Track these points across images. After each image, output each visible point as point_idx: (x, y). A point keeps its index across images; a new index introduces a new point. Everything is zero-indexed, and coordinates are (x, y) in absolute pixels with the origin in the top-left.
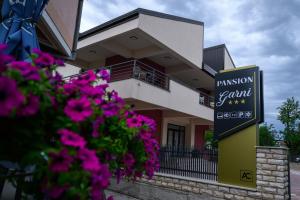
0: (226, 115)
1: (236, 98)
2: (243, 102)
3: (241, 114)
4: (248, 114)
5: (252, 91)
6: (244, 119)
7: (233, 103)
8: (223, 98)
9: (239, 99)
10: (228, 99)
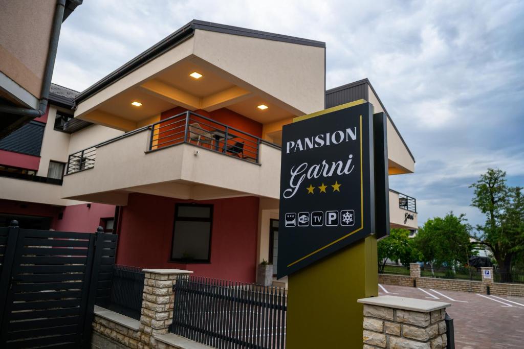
0: (303, 219)
1: (322, 180)
2: (336, 187)
3: (332, 216)
4: (348, 218)
5: (355, 162)
6: (339, 229)
7: (317, 190)
8: (297, 178)
9: (329, 181)
10: (306, 183)
